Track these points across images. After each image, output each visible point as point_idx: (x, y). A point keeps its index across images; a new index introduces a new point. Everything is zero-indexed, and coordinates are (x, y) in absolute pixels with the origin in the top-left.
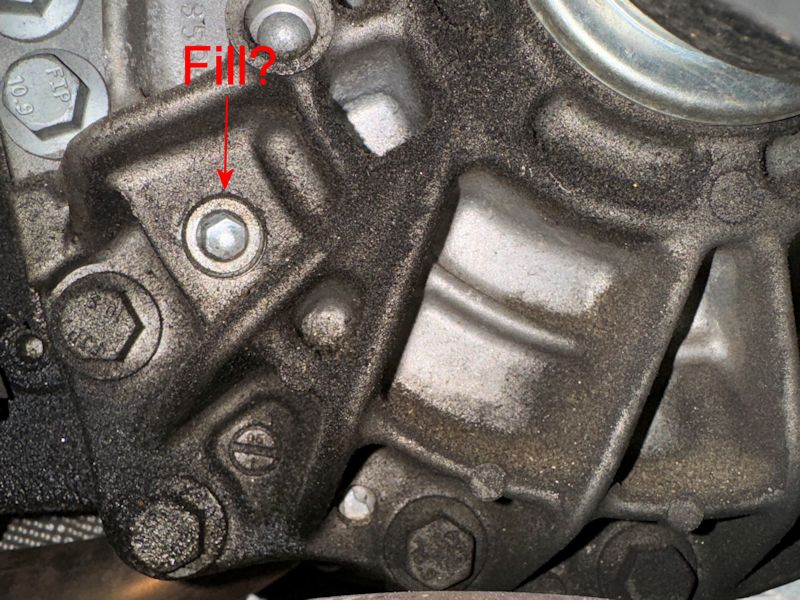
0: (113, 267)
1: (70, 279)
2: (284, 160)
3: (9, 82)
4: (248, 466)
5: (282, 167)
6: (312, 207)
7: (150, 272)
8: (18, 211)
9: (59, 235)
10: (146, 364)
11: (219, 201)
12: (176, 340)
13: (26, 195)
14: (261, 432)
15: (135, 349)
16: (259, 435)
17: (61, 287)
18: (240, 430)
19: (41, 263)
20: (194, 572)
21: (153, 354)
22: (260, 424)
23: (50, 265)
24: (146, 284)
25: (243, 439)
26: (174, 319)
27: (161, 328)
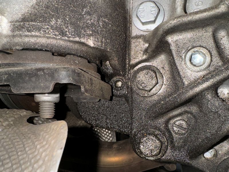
0: (152, 64)
1: (140, 66)
2: (220, 39)
3: (140, 8)
4: (177, 132)
5: (219, 41)
6: (226, 55)
7: (163, 68)
8: (132, 44)
9: (142, 53)
10: (155, 94)
11: (199, 48)
12: (166, 89)
13: (136, 40)
14: (183, 123)
15: (154, 89)
16: (182, 123)
17: (137, 68)
18: (177, 120)
19: (135, 59)
20: (154, 159)
21: (158, 92)
22: (184, 120)
23: (137, 60)
24: (161, 71)
25: (177, 123)
26: (166, 83)
27: (163, 85)
